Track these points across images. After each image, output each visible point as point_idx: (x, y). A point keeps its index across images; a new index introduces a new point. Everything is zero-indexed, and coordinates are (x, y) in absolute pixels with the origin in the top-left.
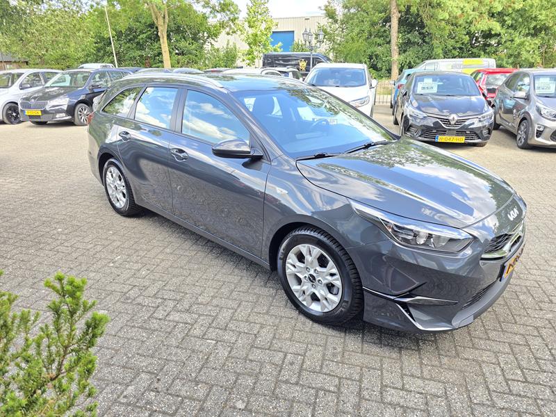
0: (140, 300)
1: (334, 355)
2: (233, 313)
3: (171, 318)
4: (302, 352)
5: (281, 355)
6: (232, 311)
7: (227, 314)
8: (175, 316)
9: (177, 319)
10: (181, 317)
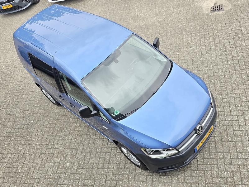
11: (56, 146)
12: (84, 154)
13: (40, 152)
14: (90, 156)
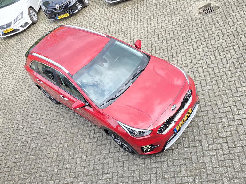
0: (90, 173)
1: (160, 176)
2: (123, 168)
3: (104, 178)
4: (149, 179)
5: (143, 182)
6: (122, 168)
7: (121, 169)
8: (105, 177)
9: (106, 178)
10: (107, 176)
11: (67, 165)
12: (96, 171)
13: (51, 174)
14: (103, 172)
